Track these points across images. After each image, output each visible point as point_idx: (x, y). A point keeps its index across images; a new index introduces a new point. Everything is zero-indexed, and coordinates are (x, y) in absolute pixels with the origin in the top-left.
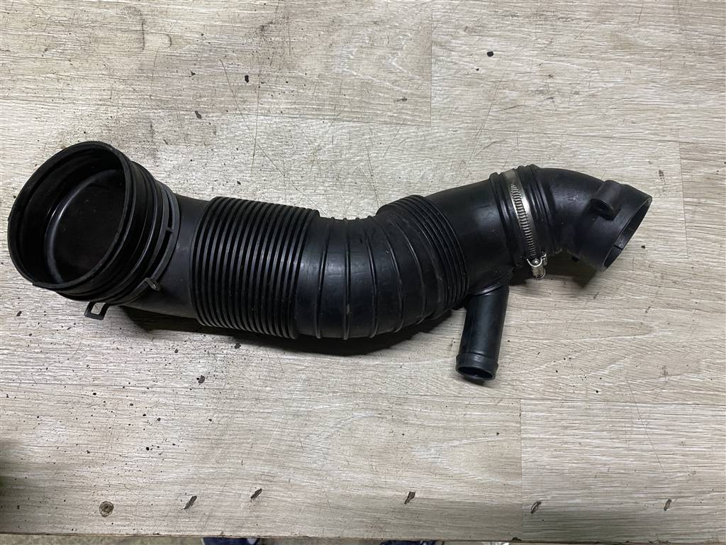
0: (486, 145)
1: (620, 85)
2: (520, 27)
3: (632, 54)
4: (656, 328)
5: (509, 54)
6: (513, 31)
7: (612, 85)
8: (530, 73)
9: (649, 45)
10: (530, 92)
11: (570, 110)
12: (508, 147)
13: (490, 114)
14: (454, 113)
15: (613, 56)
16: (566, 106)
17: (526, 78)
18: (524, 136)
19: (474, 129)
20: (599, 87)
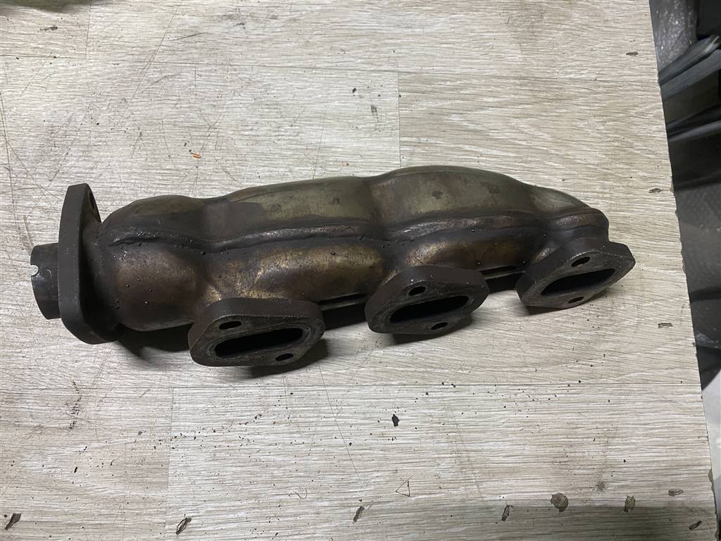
0: (156, 80)
7: (318, 8)
10: (215, 18)
11: (264, 37)
12: (184, 81)
13: (163, 43)
14: (116, 43)
16: (260, 32)
17: (212, 1)
18: (204, 69)
19: (140, 62)
20: (302, 11)
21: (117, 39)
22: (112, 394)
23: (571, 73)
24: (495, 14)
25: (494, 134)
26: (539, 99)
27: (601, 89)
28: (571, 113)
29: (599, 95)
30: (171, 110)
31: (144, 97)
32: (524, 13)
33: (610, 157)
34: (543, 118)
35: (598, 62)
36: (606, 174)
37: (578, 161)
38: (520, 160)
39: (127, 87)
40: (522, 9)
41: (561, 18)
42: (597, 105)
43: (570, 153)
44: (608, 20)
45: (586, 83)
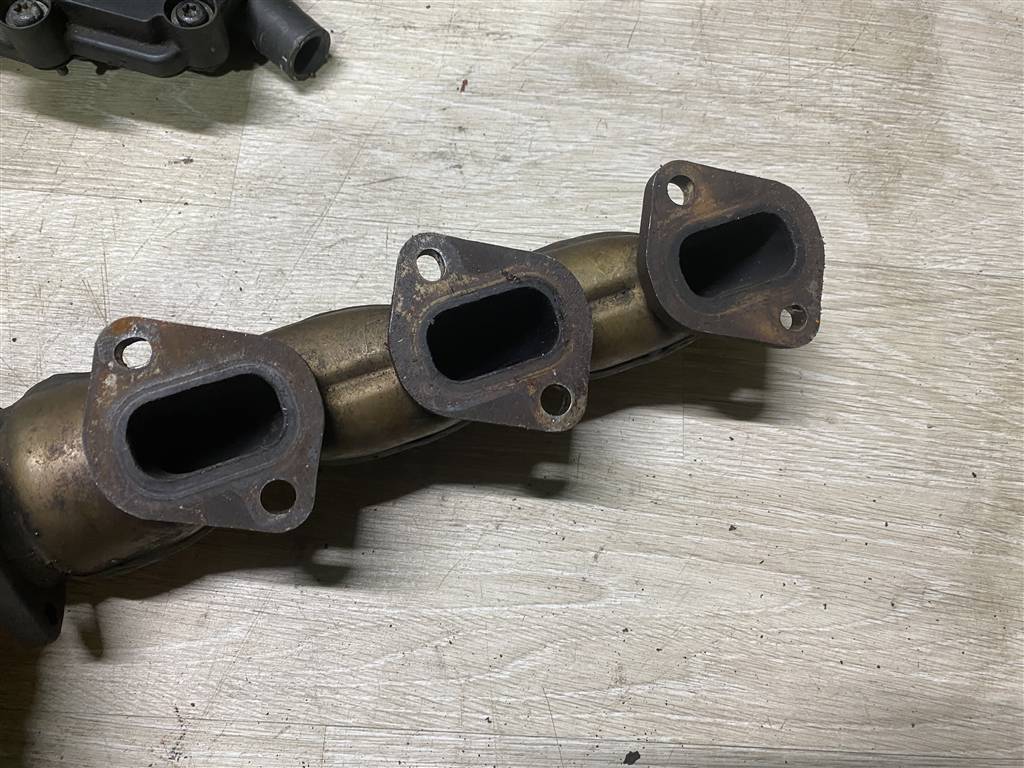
0: (328, 244)
1: (587, 148)
2: (416, 45)
3: (612, 96)
4: (612, 589)
5: (392, 89)
6: (403, 52)
7: (571, 147)
8: (425, 122)
9: (645, 82)
10: (421, 155)
11: (489, 188)
12: (370, 248)
13: (342, 190)
14: (275, 186)
15: (578, 99)
16: (484, 180)
17: (416, 131)
18: (399, 230)
19: (308, 216)
20: (548, 150)
21: (276, 180)
22: (231, 730)
23: (942, 262)
24: (829, 167)
25: (826, 351)
26: (894, 300)
27: (987, 289)
28: (942, 322)
29: (987, 298)
30: (348, 289)
31: (310, 269)
32: (874, 168)
33: (1002, 393)
34: (899, 329)
35: (984, 247)
36: (994, 421)
37: (953, 398)
38: (864, 393)
39: (288, 252)
40: (870, 162)
41: (928, 178)
42: (982, 312)
43: (940, 384)
44: (998, 185)
45: (965, 277)
